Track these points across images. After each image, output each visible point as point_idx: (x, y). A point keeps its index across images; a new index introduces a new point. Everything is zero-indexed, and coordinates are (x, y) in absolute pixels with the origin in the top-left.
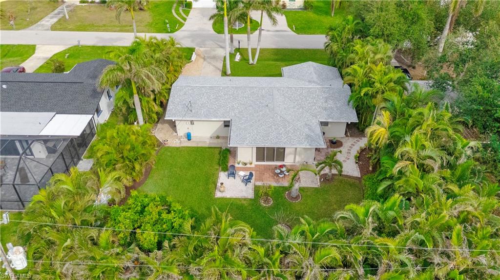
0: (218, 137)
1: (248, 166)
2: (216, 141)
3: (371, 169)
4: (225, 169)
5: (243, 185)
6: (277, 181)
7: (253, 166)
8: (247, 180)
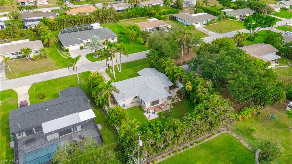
0: (133, 103)
1: (150, 108)
2: (133, 104)
3: (183, 98)
4: (145, 112)
5: (153, 114)
6: (162, 110)
7: (151, 108)
8: (154, 113)
